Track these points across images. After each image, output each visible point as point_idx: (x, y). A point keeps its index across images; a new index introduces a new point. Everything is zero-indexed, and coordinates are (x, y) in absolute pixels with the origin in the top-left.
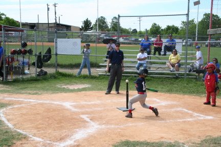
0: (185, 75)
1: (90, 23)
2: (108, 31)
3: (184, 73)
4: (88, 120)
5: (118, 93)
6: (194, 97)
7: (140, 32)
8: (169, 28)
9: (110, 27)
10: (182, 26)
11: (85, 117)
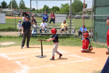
0: (70, 35)
1: (6, 4)
2: (18, 9)
3: (70, 34)
4: (20, 64)
5: (28, 47)
6: (78, 48)
7: (37, 10)
8: (54, 8)
9: (19, 7)
10: (61, 7)
11: (18, 63)
